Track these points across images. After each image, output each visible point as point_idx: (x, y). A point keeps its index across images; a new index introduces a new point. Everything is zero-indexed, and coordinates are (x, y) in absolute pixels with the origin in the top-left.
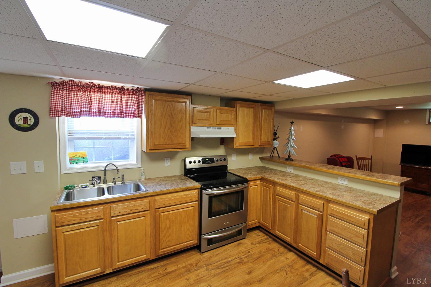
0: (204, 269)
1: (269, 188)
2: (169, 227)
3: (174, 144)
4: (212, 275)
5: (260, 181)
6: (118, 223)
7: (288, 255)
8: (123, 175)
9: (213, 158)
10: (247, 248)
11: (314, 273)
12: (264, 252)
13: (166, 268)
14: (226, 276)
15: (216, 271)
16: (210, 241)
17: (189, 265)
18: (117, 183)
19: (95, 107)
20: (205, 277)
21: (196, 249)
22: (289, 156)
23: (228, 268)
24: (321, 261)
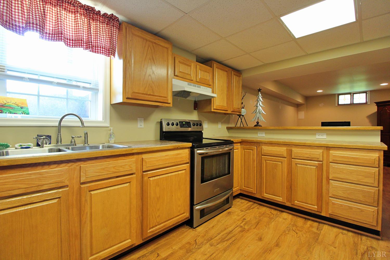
0: (208, 245)
1: (252, 150)
2: (159, 197)
3: (155, 96)
4: (221, 250)
5: (239, 144)
6: (92, 193)
7: (283, 215)
8: (87, 133)
9: (190, 122)
10: (240, 216)
11: (319, 227)
12: (260, 217)
13: (158, 254)
14: (238, 249)
15: (223, 245)
16: (203, 213)
17: (186, 244)
18: (77, 145)
19: (50, 26)
20: (214, 255)
21: (186, 226)
22: (258, 123)
23: (233, 239)
24: (323, 214)
